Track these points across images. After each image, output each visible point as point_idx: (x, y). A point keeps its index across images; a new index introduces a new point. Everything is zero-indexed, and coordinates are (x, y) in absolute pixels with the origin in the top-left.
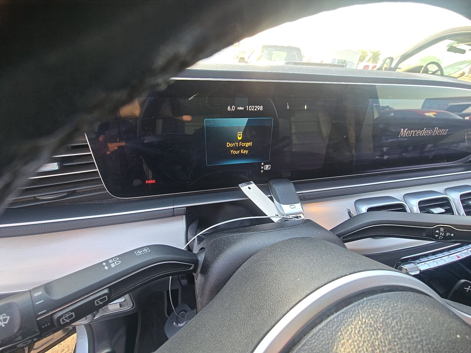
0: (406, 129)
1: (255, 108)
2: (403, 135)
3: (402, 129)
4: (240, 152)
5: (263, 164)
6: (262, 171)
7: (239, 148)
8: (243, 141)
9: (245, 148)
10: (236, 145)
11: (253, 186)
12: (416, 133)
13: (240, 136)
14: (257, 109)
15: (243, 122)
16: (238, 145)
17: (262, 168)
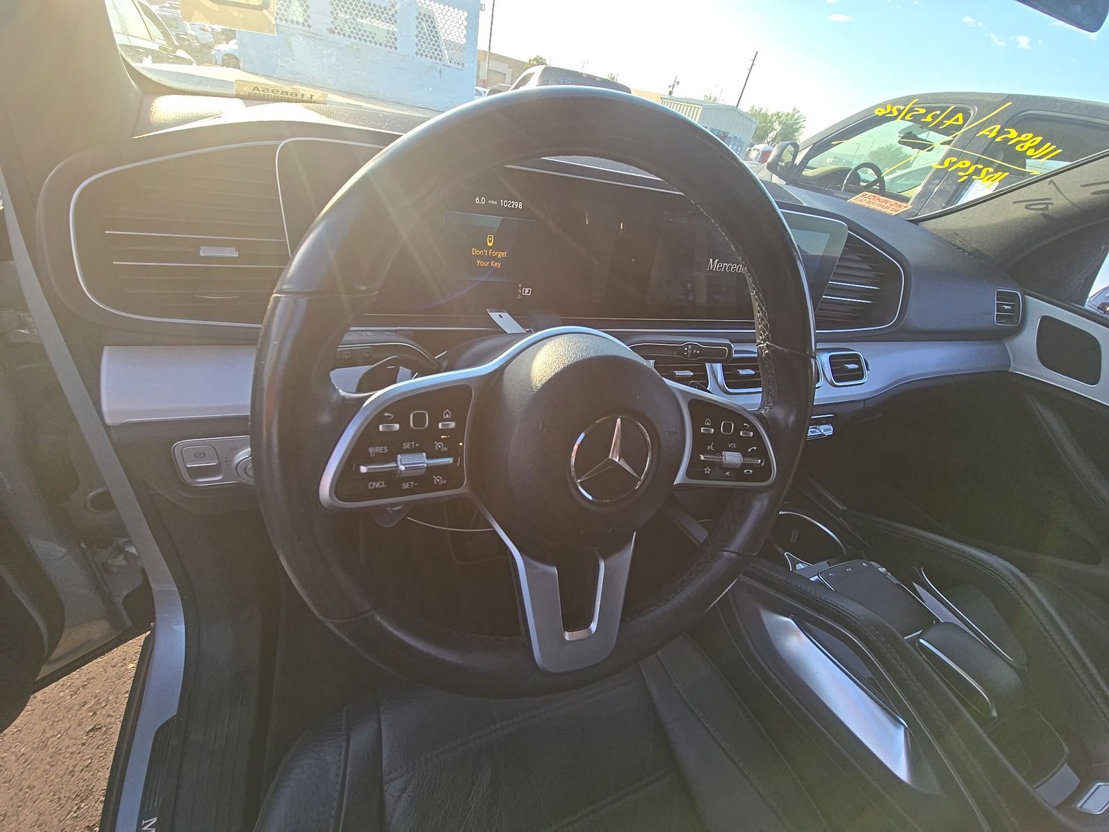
0: (717, 260)
1: (512, 204)
2: (713, 268)
3: (711, 260)
4: (490, 264)
5: (520, 285)
6: (519, 297)
7: (490, 258)
8: (494, 248)
9: (496, 259)
10: (484, 253)
11: (505, 315)
12: (730, 267)
13: (490, 242)
14: (514, 206)
15: (495, 221)
16: (488, 253)
17: (520, 291)
